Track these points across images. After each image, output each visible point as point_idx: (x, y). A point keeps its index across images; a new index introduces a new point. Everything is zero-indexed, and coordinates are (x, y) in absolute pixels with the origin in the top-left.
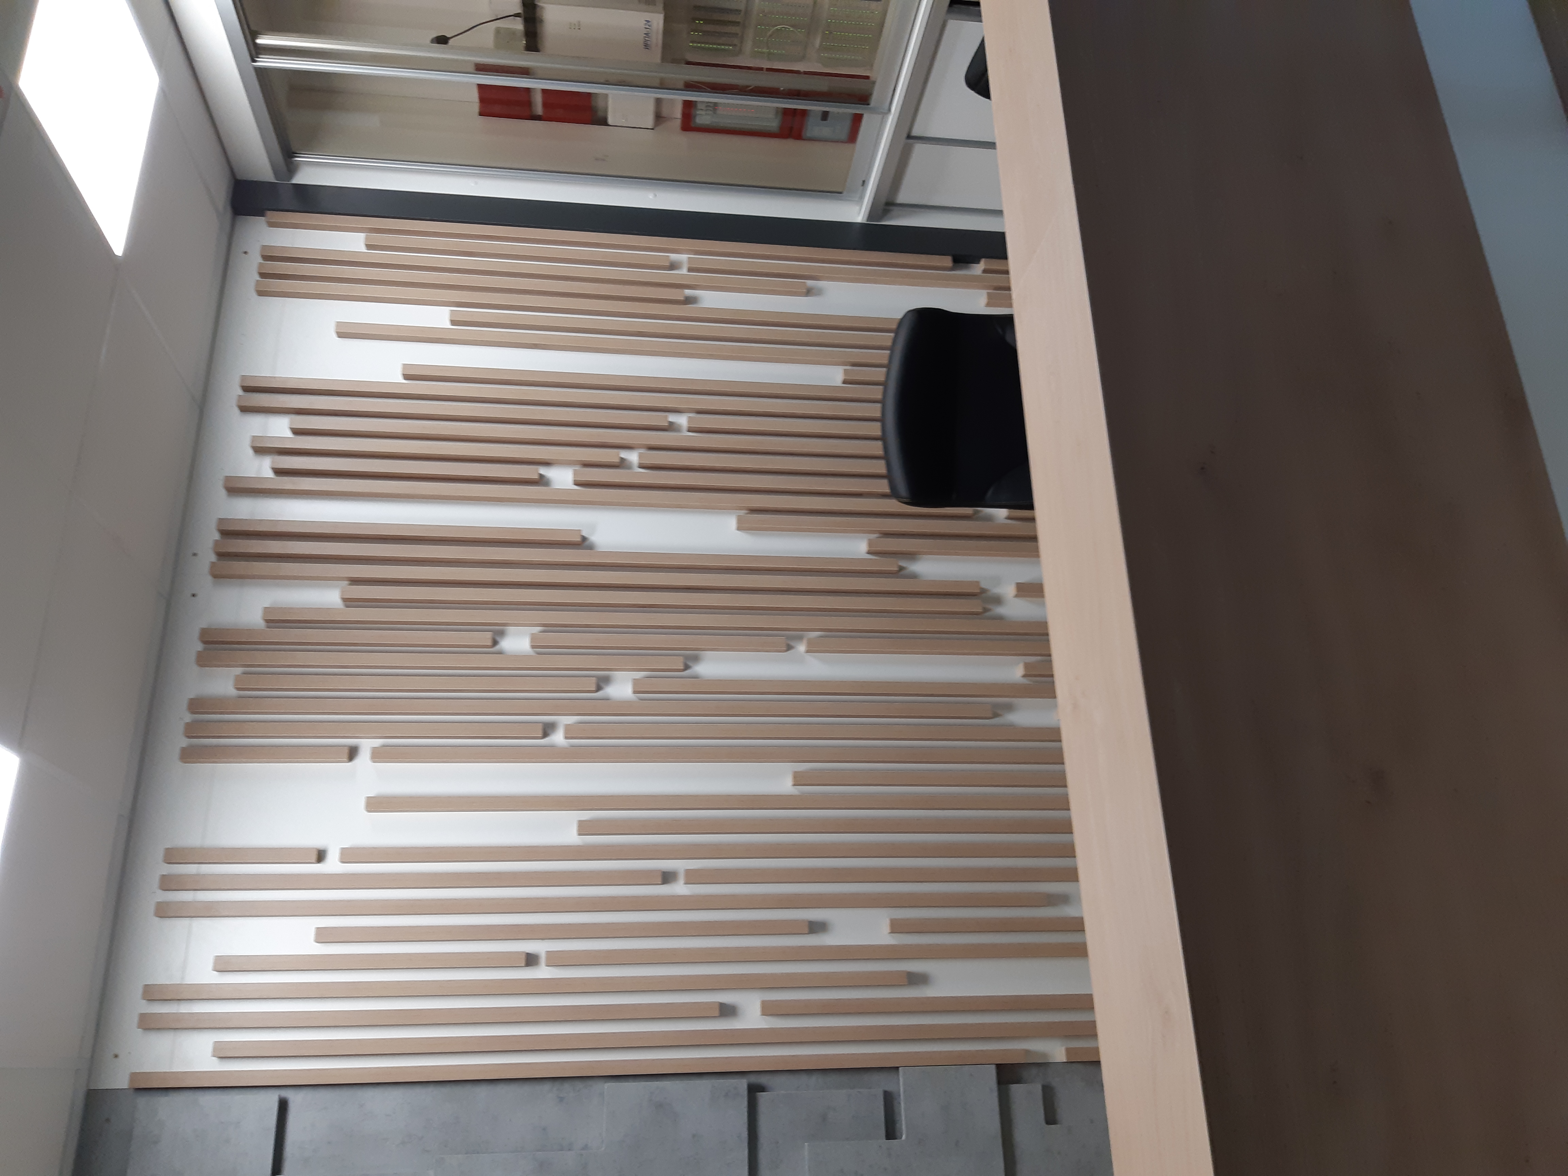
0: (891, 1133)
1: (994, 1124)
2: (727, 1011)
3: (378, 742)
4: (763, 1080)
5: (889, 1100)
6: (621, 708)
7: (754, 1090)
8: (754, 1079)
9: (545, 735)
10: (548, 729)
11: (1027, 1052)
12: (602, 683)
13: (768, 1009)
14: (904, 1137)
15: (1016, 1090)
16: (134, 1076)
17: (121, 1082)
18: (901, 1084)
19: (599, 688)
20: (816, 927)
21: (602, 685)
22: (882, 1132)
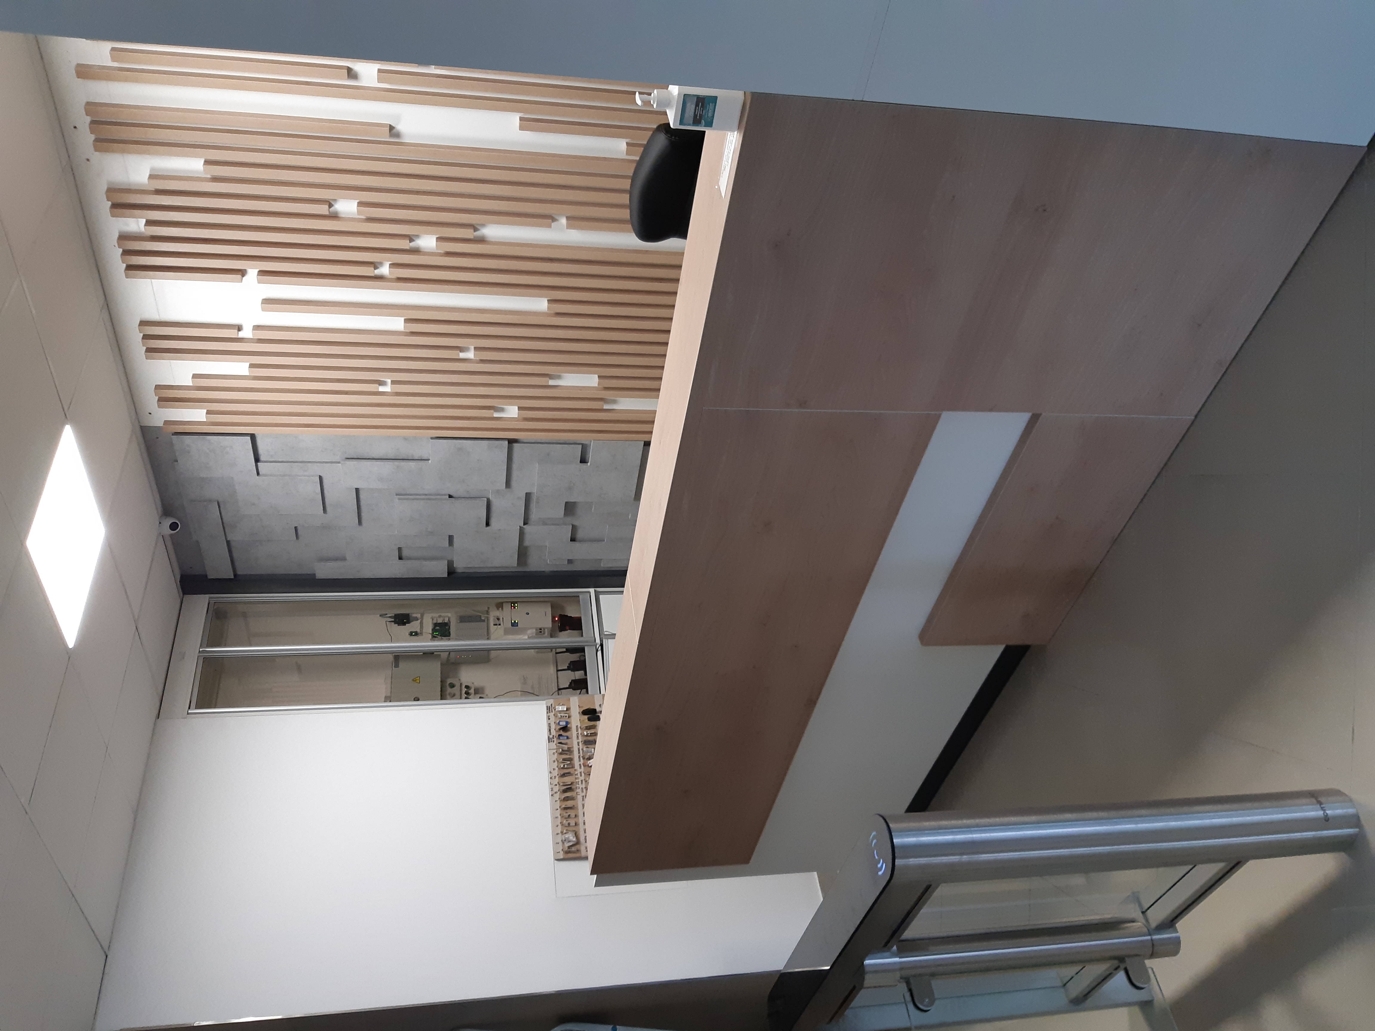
0: (583, 461)
3: (258, 268)
5: (584, 449)
6: (429, 255)
7: (512, 442)
9: (375, 269)
10: (377, 266)
12: (413, 238)
14: (590, 463)
16: (166, 422)
17: (159, 424)
20: (554, 377)
22: (579, 460)
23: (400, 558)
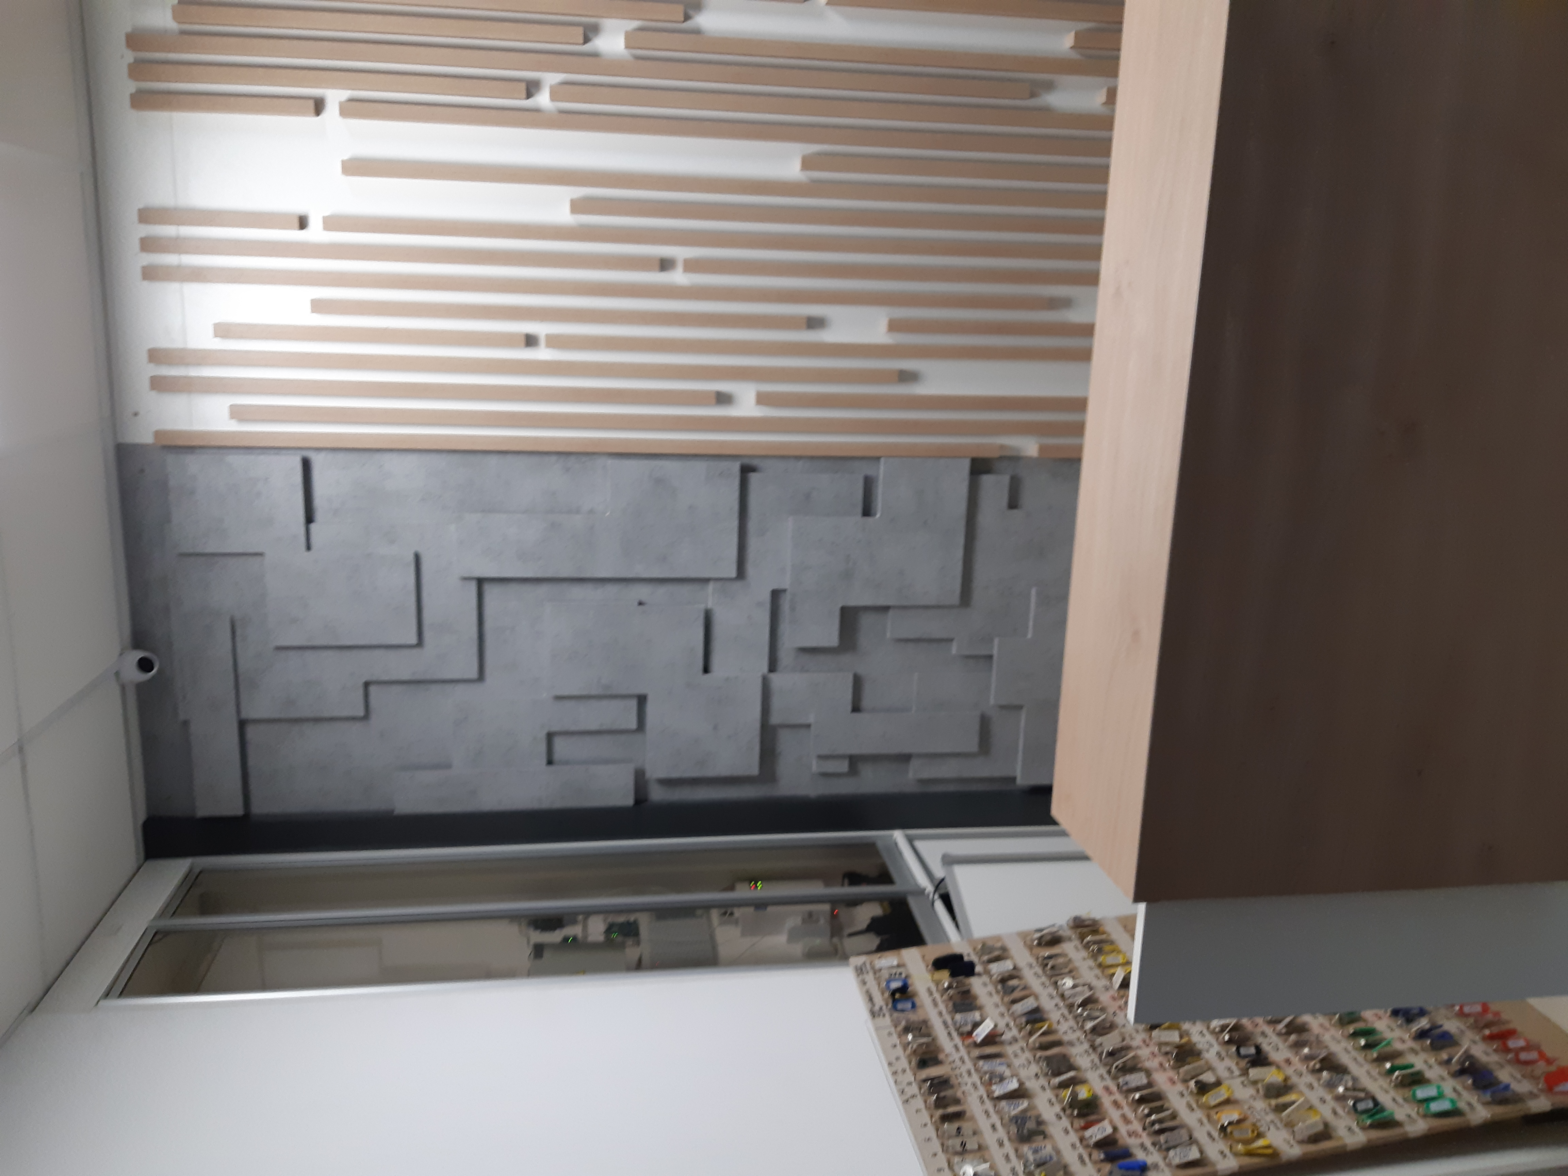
0: (867, 511)
1: (961, 507)
2: (723, 399)
3: (345, 94)
4: (755, 462)
5: (869, 485)
6: (614, 66)
7: (746, 470)
8: (746, 461)
9: (529, 95)
10: (531, 88)
11: (1002, 447)
12: (590, 32)
13: (762, 399)
14: (878, 516)
15: (987, 480)
16: (158, 434)
17: (147, 438)
18: (882, 471)
19: (586, 40)
20: (814, 323)
21: (590, 35)
22: (859, 509)
23: (550, 762)
